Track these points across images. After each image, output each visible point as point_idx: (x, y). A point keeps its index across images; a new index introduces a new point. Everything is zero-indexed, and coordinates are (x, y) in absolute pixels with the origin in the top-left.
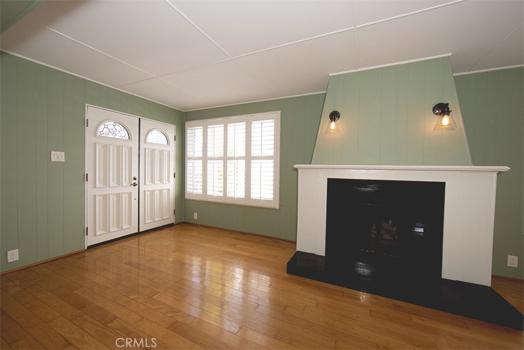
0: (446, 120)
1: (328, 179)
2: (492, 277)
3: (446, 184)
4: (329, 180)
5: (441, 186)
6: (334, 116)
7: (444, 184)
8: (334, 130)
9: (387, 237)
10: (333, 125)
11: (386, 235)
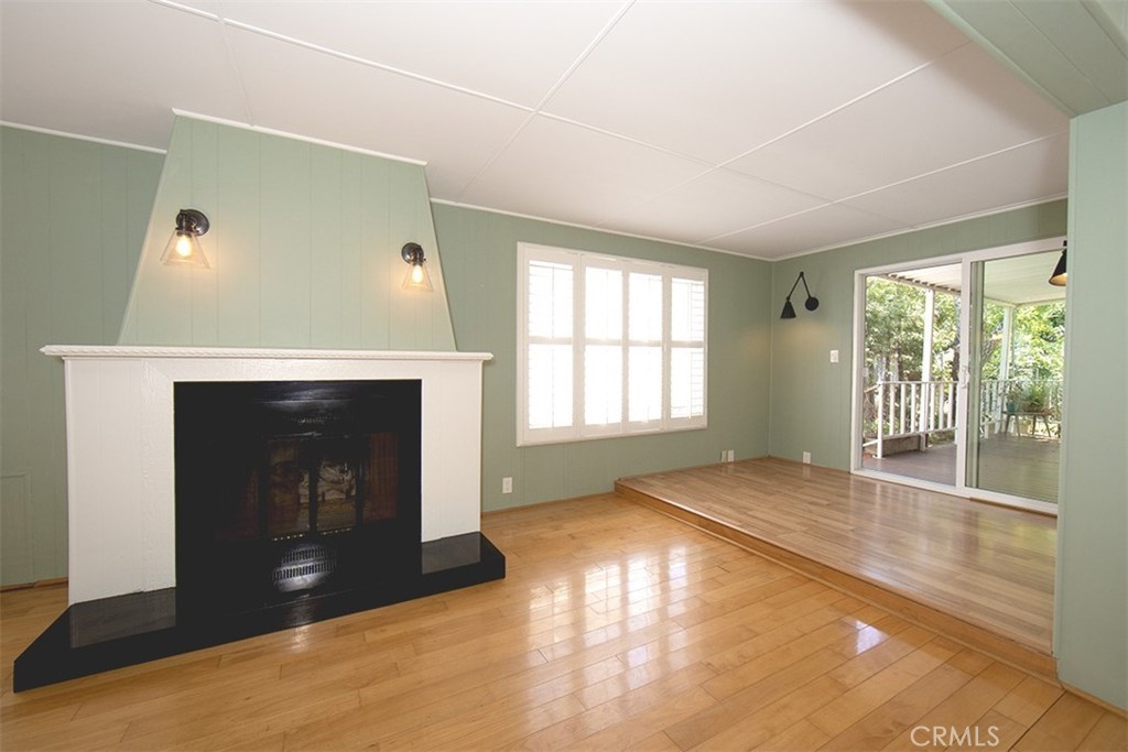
0: (417, 273)
1: (176, 384)
2: (482, 517)
3: (423, 382)
4: (178, 386)
5: (414, 387)
6: (190, 222)
7: (418, 383)
8: (186, 258)
9: (333, 497)
10: (184, 245)
11: (331, 492)
